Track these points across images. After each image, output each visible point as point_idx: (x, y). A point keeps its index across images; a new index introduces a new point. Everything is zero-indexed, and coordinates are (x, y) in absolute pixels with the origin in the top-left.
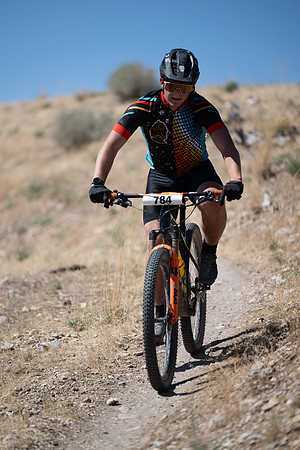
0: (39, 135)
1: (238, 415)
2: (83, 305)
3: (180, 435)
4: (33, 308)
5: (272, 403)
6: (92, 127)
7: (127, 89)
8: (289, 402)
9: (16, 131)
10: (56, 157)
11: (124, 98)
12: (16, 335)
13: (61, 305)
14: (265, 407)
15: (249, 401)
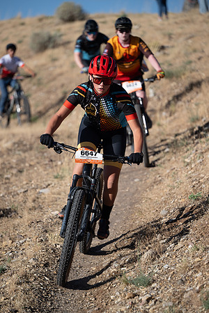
0: (20, 42)
2: (59, 163)
4: (32, 163)
10: (29, 57)
12: (25, 183)
13: (47, 162)
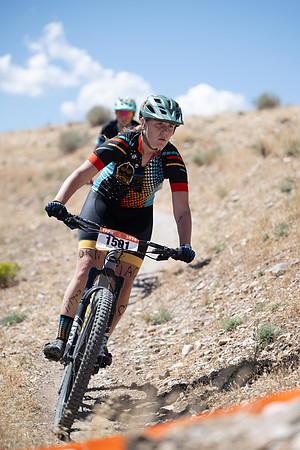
0: (49, 145)
1: (183, 292)
3: (150, 304)
5: (202, 285)
6: (79, 140)
7: (96, 119)
8: (212, 284)
9: (35, 144)
11: (95, 124)
14: (198, 288)
15: (188, 284)
